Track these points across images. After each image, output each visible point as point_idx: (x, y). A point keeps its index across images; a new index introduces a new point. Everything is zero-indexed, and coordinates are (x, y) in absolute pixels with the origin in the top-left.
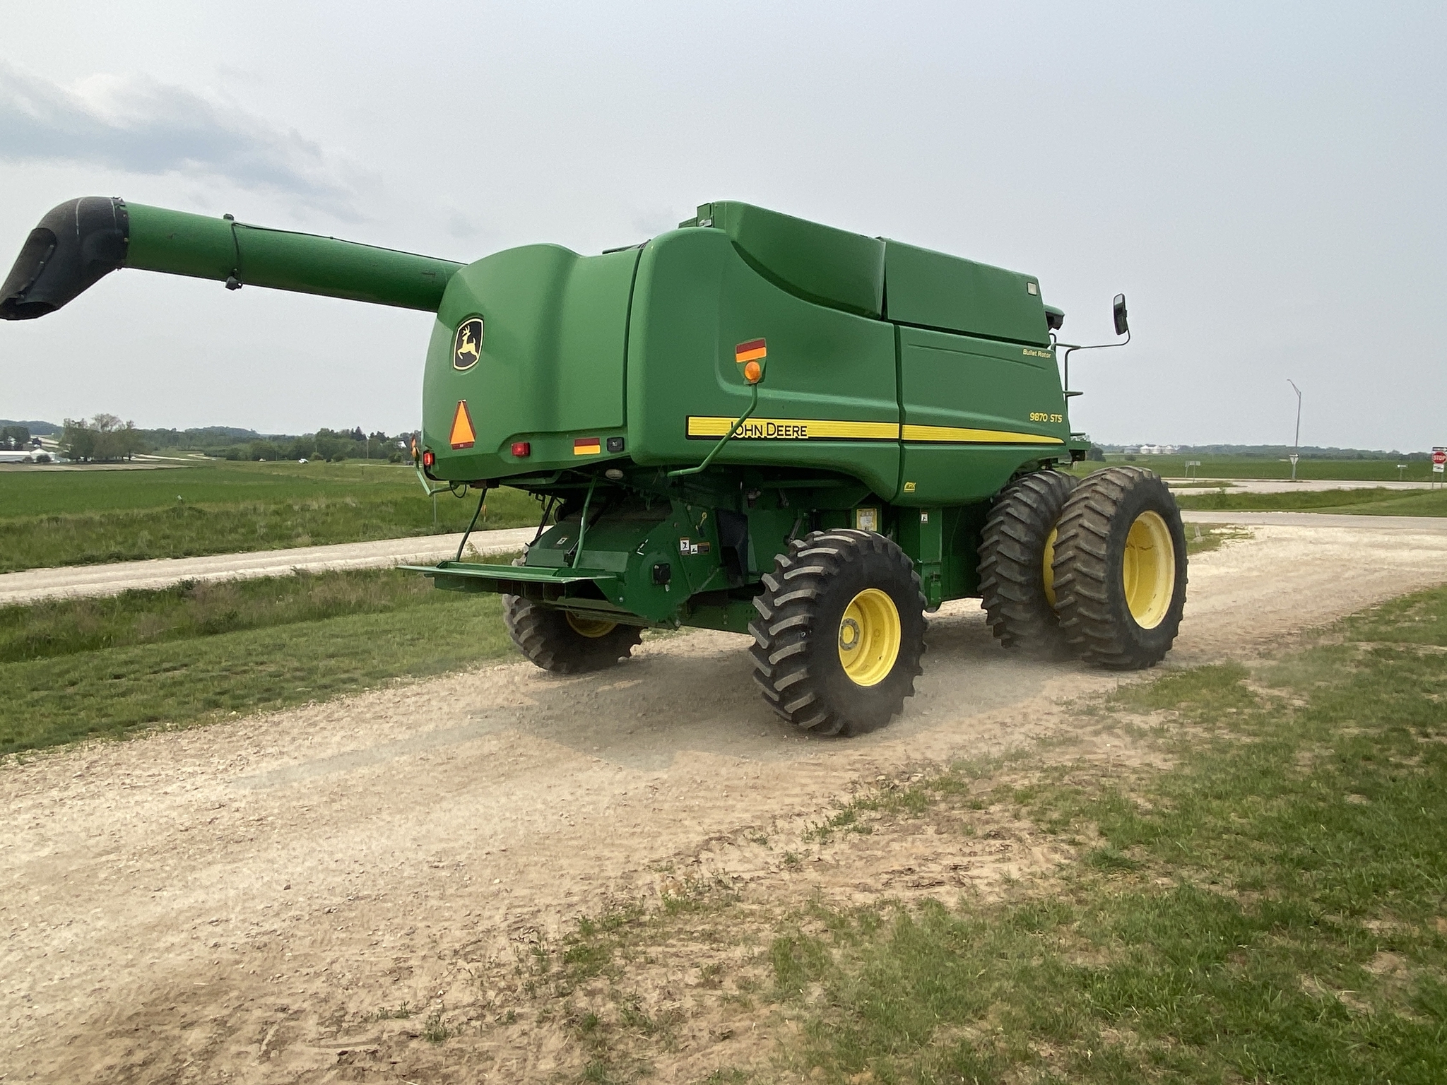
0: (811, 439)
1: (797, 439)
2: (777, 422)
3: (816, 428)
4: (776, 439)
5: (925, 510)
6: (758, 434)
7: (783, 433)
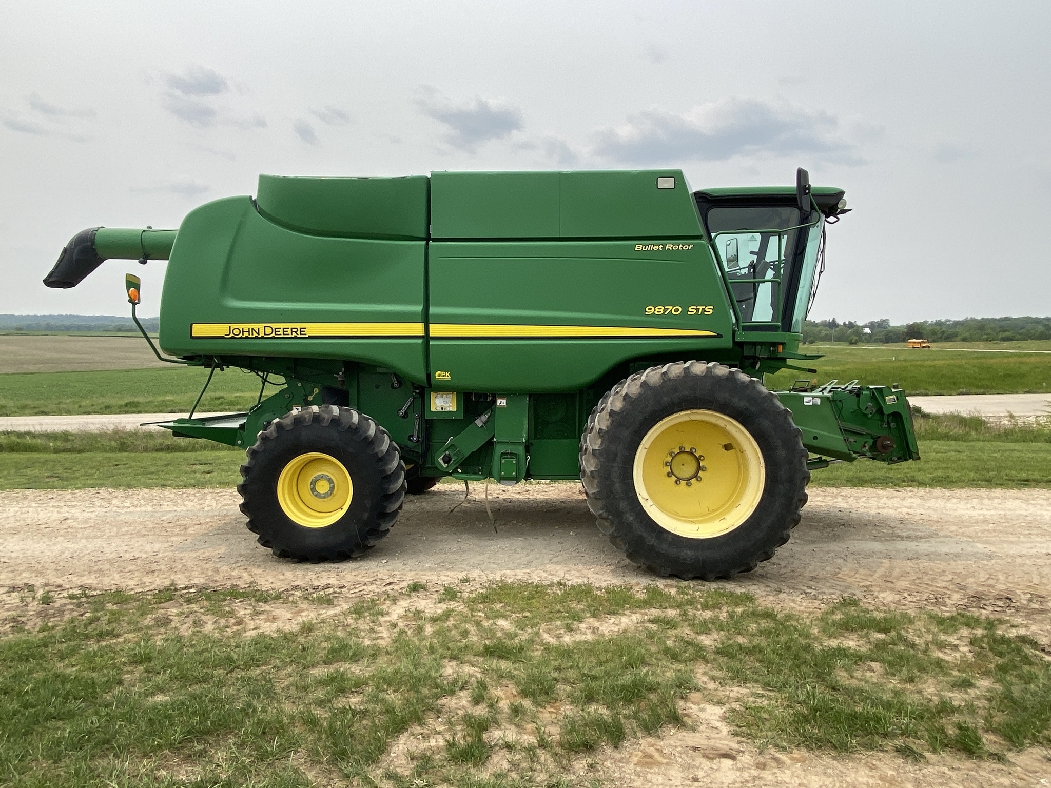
0: (310, 337)
1: (295, 337)
2: (274, 326)
3: (313, 329)
4: (273, 337)
5: (502, 397)
6: (255, 334)
7: (281, 333)
